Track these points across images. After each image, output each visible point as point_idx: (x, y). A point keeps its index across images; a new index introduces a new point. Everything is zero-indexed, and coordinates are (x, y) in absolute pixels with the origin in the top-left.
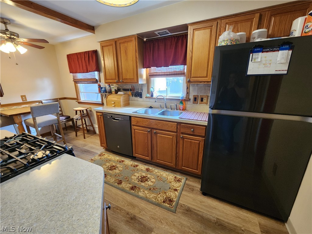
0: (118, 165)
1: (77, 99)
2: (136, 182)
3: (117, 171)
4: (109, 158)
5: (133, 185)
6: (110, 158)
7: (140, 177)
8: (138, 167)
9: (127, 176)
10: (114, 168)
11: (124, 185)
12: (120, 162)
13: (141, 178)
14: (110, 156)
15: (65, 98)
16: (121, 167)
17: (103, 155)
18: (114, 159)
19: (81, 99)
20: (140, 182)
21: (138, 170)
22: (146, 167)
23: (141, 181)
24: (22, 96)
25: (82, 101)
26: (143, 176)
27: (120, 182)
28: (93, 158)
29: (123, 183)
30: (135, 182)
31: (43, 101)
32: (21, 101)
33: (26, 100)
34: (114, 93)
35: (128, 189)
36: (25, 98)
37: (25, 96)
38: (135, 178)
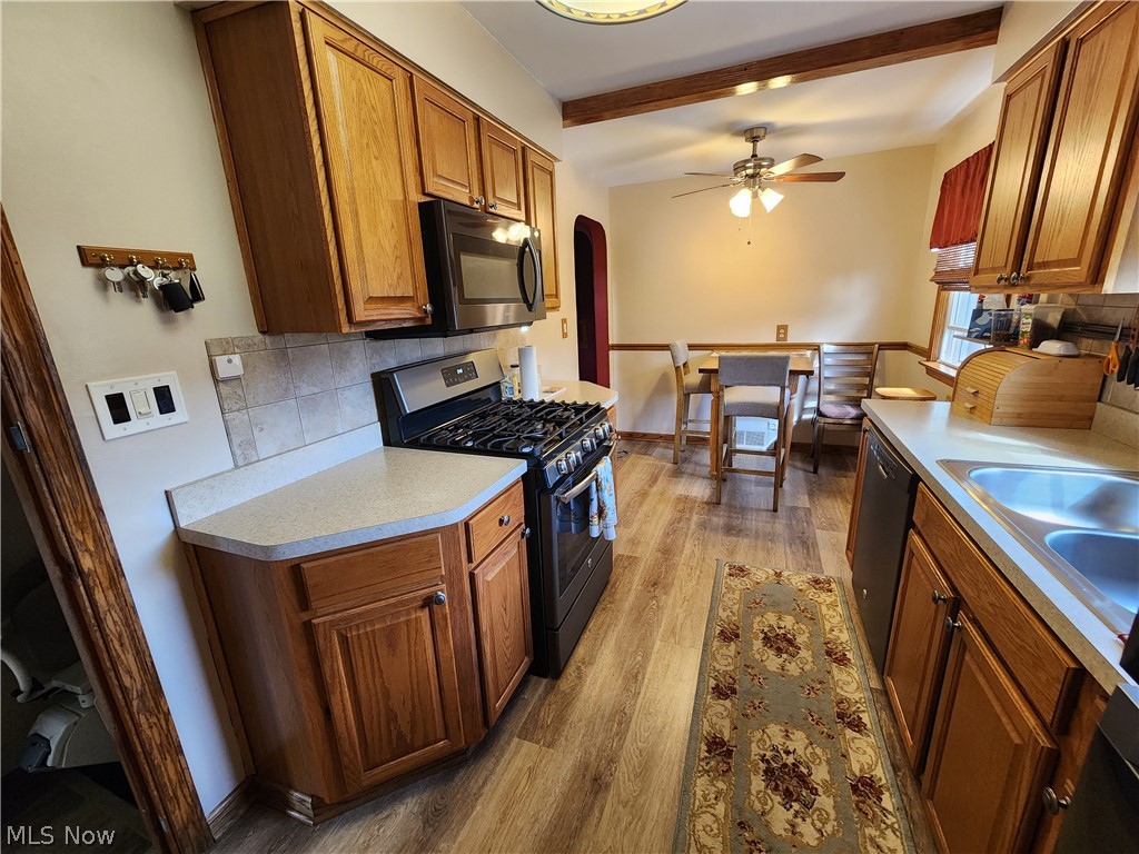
0: (804, 653)
1: (927, 353)
2: (754, 749)
3: (773, 662)
4: (824, 608)
5: (733, 743)
6: (824, 612)
7: (790, 760)
8: (849, 733)
9: (767, 705)
10: (783, 645)
11: (720, 709)
12: (829, 653)
13: (785, 765)
14: (839, 609)
15: (904, 346)
16: (807, 667)
17: (821, 588)
18: (828, 628)
19: (943, 357)
20: (763, 766)
21: (829, 736)
22: (881, 774)
23: (769, 772)
24: (779, 328)
25: (943, 369)
26: (805, 771)
27: (722, 692)
28: (785, 574)
29: (728, 703)
30: (754, 745)
32: (774, 341)
33: (785, 339)
34: (1024, 341)
35: (706, 727)
36: (786, 334)
37: (785, 328)
38: (778, 740)
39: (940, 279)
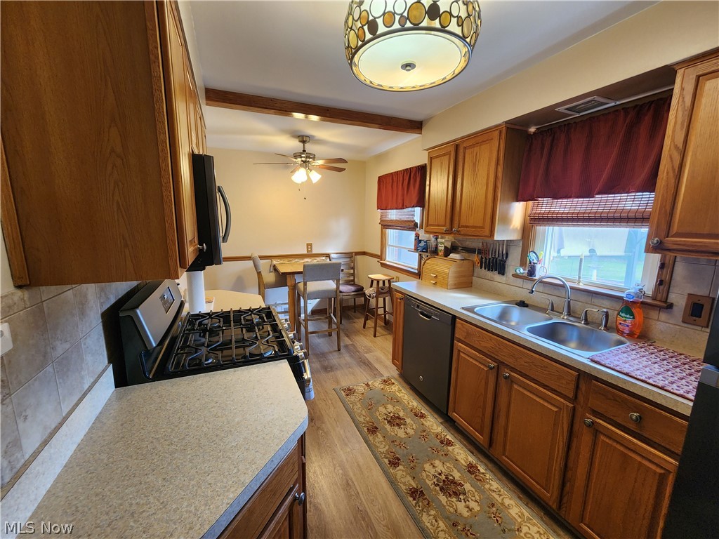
0: (408, 421)
1: (380, 257)
2: (429, 483)
3: (401, 433)
4: (397, 393)
5: (419, 487)
6: (399, 395)
7: (443, 477)
8: (449, 448)
9: (416, 456)
10: (397, 421)
11: (400, 473)
12: (416, 415)
13: (444, 481)
14: (403, 391)
15: (364, 253)
16: (414, 427)
17: (389, 384)
18: (406, 403)
19: (387, 259)
20: (438, 488)
21: (446, 455)
22: (471, 459)
23: (442, 489)
24: (308, 245)
25: (388, 263)
26: (451, 478)
27: (395, 463)
28: (370, 383)
29: (401, 467)
30: (427, 481)
31: (332, 256)
32: (306, 253)
33: (311, 251)
34: (441, 253)
35: (404, 488)
36: (311, 248)
37: (311, 245)
38: (432, 471)
39: (383, 223)
